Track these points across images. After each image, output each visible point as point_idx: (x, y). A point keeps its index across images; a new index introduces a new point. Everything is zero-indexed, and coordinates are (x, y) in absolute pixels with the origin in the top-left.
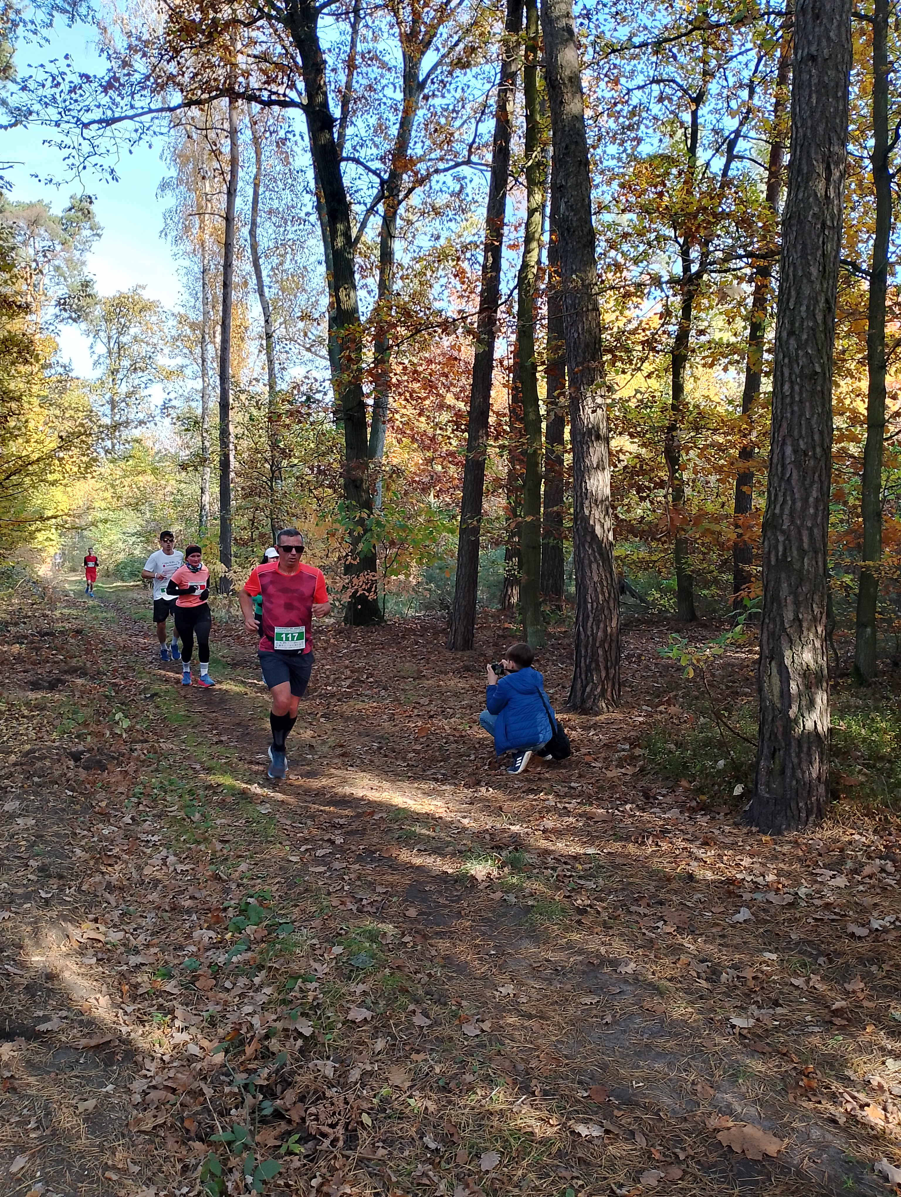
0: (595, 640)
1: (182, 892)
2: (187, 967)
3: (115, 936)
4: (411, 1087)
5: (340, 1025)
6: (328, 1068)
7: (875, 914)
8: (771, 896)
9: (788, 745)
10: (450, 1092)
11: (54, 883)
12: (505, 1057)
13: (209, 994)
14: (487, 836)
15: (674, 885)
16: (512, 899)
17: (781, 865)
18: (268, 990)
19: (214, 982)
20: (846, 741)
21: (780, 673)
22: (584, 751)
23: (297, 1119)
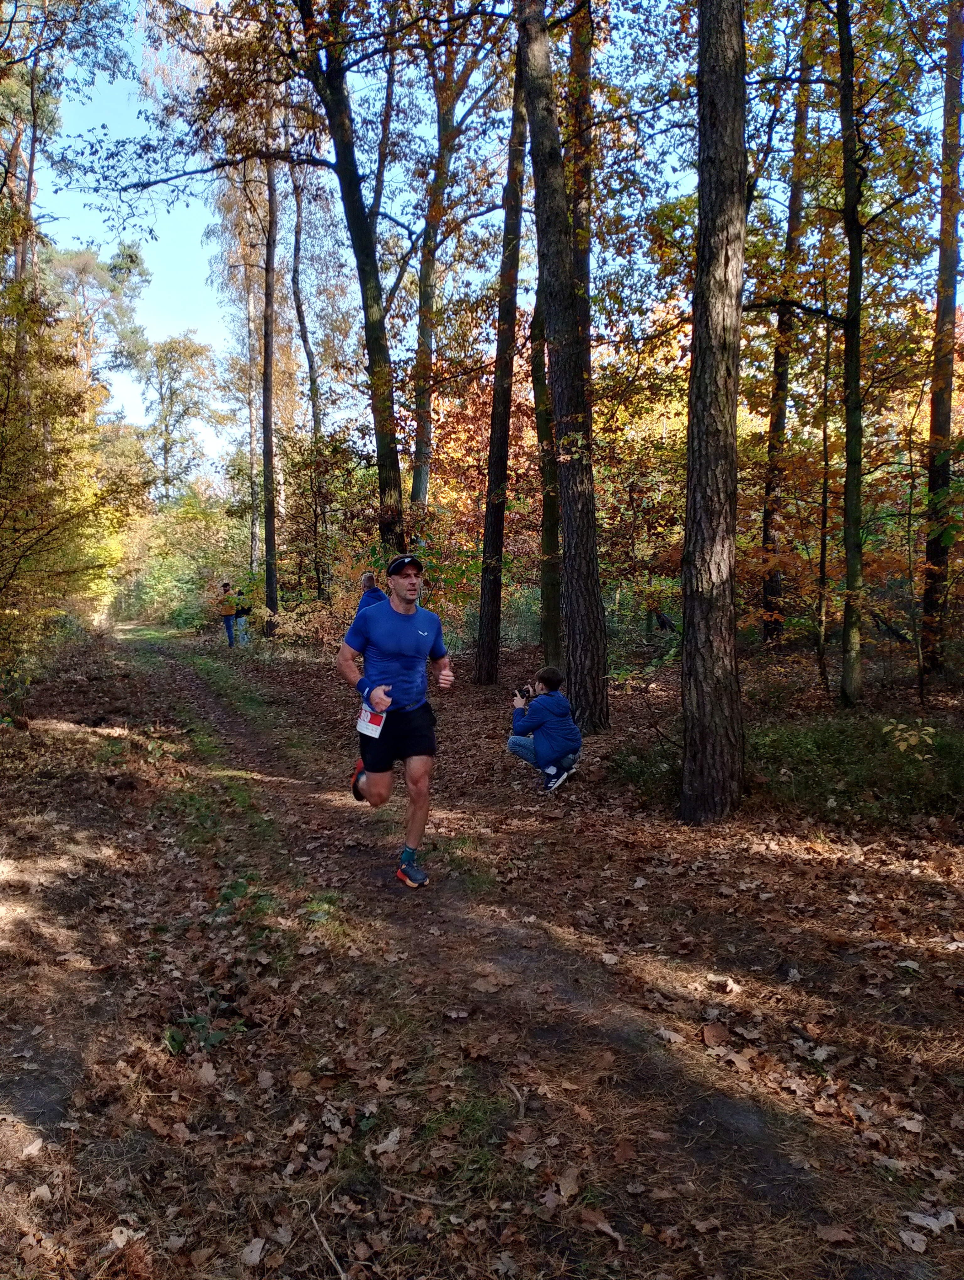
1: (187, 878)
2: (182, 925)
4: (335, 993)
5: (291, 958)
6: (275, 983)
8: (669, 869)
13: (196, 941)
18: (242, 938)
19: (200, 934)
21: (696, 687)
23: (247, 1014)
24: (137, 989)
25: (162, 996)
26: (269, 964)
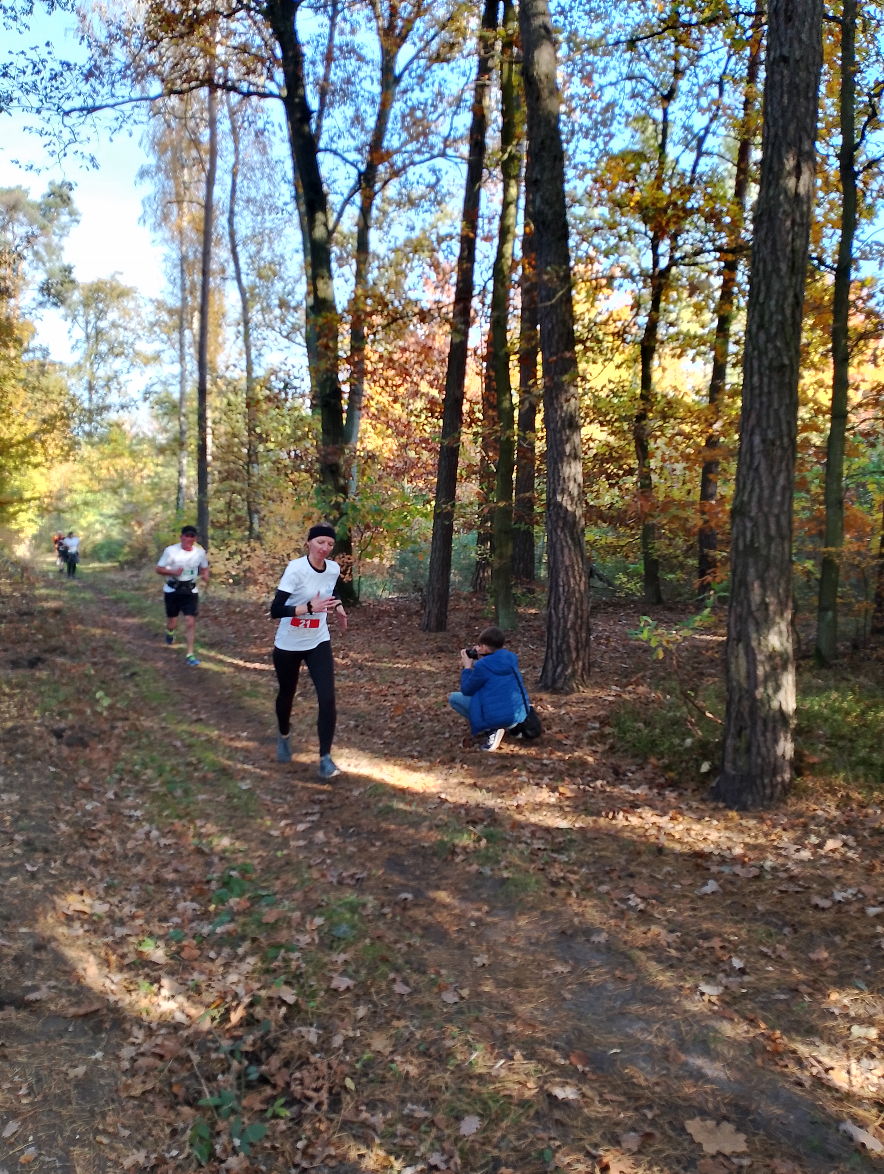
0: (566, 622)
1: (165, 866)
2: (172, 938)
3: (101, 908)
4: (392, 1053)
5: (322, 993)
6: (312, 1035)
7: (838, 886)
8: (738, 869)
9: (754, 724)
10: (430, 1056)
11: (40, 857)
12: (484, 1023)
13: (195, 964)
14: (463, 812)
15: (645, 858)
16: (487, 871)
17: (748, 840)
18: (251, 960)
19: (198, 952)
20: (808, 720)
21: (747, 654)
22: (555, 729)
23: (281, 1083)
24: (133, 1044)
25: (168, 1057)
26: (296, 1004)
